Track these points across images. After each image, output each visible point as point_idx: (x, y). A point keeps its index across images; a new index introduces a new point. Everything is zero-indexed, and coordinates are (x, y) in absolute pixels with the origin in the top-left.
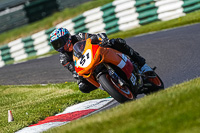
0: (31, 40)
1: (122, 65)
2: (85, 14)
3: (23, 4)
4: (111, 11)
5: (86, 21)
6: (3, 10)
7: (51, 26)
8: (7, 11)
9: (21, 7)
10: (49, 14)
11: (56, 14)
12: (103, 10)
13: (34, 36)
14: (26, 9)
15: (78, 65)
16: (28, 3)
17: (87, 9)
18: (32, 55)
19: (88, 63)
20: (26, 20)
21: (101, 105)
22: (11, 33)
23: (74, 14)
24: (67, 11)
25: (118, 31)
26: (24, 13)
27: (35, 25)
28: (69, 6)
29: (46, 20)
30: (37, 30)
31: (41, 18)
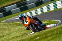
0: (37, 11)
1: (36, 24)
2: (49, 5)
3: (35, 2)
4: (55, 4)
5: (50, 6)
6: (30, 4)
7: (41, 7)
8: (31, 4)
9: (34, 3)
10: (41, 5)
11: (43, 5)
12: (54, 4)
13: (37, 10)
14: (36, 3)
15: (25, 23)
16: (36, 2)
17: (50, 3)
18: (37, 14)
19: (28, 23)
20: (36, 6)
21: (53, 26)
22: (32, 9)
23: (47, 5)
24: (45, 4)
25: (57, 9)
26: (35, 4)
27: (38, 7)
28: (45, 3)
29: (40, 6)
30: (38, 8)
31: (39, 5)
